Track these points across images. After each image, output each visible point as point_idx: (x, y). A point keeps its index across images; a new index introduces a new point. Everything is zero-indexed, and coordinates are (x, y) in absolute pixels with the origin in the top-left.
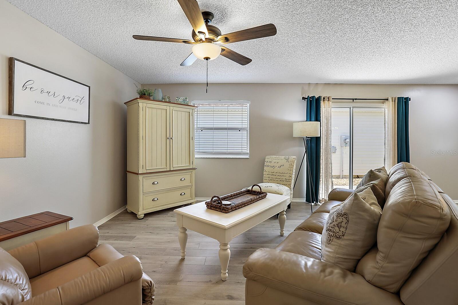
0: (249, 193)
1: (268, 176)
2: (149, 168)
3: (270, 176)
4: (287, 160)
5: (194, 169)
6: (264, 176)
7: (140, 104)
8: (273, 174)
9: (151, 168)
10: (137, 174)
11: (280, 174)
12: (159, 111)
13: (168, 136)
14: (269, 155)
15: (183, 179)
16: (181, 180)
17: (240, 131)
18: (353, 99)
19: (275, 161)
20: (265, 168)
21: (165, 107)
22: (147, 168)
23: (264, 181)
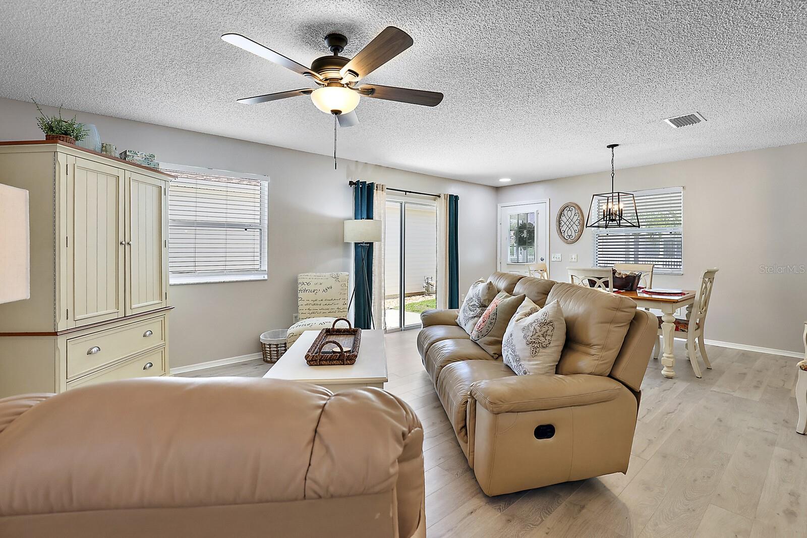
0: (329, 333)
1: (308, 307)
2: (83, 315)
3: (311, 307)
4: (337, 278)
5: (168, 309)
6: (300, 307)
7: (61, 158)
8: (315, 302)
9: (87, 316)
10: (55, 334)
11: (327, 302)
12: (102, 179)
13: (121, 239)
14: (303, 273)
15: (148, 333)
16: (145, 336)
17: (246, 230)
18: (406, 192)
19: (316, 281)
20: (300, 295)
21: (115, 172)
22: (77, 317)
23: (301, 316)
